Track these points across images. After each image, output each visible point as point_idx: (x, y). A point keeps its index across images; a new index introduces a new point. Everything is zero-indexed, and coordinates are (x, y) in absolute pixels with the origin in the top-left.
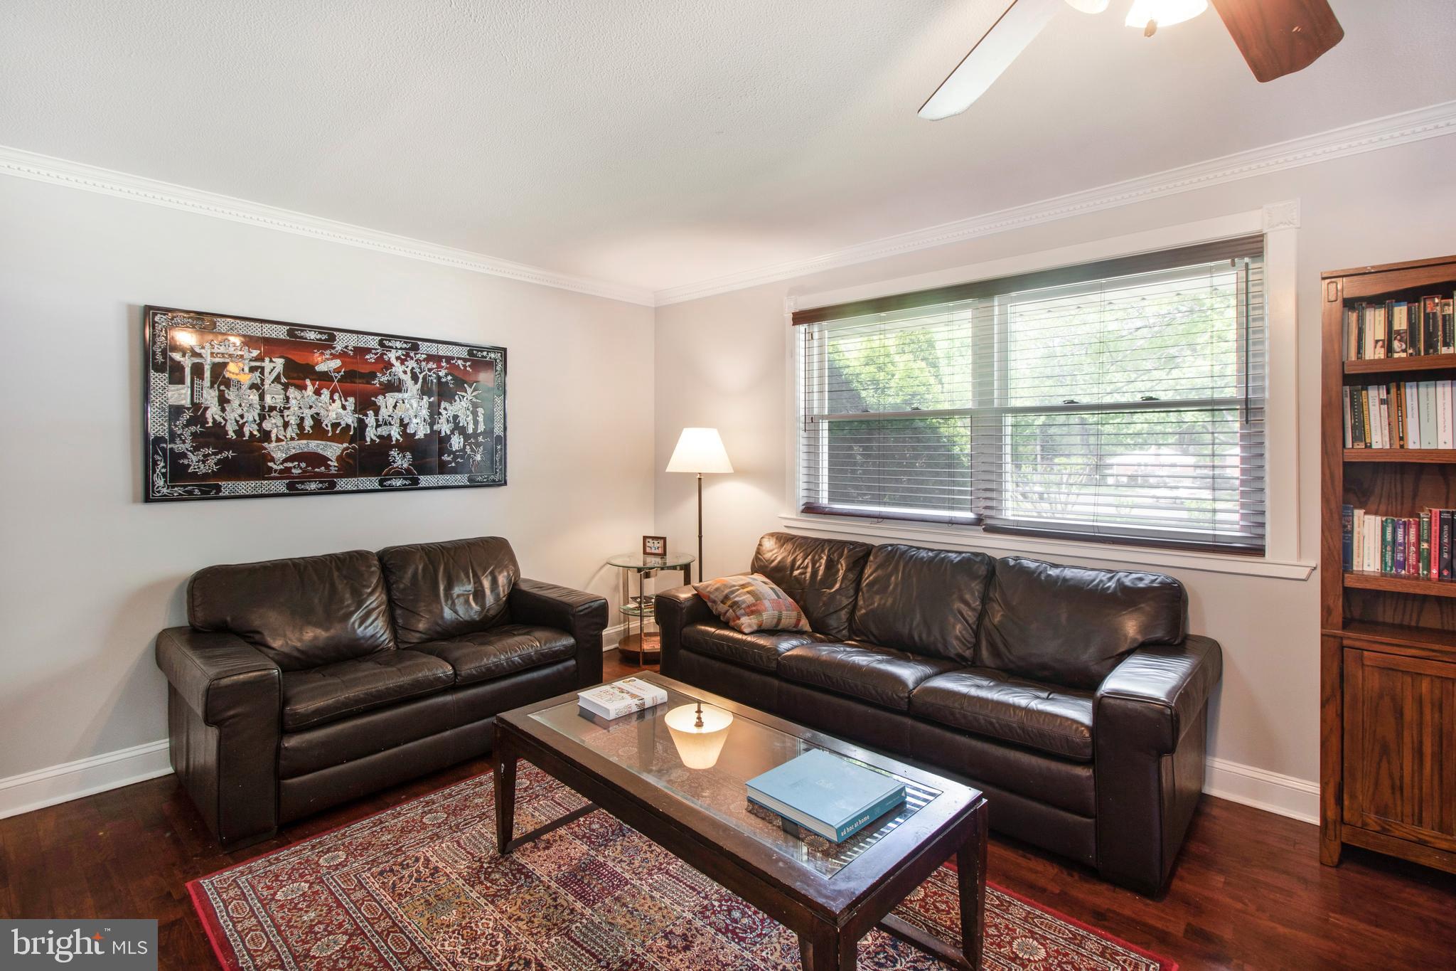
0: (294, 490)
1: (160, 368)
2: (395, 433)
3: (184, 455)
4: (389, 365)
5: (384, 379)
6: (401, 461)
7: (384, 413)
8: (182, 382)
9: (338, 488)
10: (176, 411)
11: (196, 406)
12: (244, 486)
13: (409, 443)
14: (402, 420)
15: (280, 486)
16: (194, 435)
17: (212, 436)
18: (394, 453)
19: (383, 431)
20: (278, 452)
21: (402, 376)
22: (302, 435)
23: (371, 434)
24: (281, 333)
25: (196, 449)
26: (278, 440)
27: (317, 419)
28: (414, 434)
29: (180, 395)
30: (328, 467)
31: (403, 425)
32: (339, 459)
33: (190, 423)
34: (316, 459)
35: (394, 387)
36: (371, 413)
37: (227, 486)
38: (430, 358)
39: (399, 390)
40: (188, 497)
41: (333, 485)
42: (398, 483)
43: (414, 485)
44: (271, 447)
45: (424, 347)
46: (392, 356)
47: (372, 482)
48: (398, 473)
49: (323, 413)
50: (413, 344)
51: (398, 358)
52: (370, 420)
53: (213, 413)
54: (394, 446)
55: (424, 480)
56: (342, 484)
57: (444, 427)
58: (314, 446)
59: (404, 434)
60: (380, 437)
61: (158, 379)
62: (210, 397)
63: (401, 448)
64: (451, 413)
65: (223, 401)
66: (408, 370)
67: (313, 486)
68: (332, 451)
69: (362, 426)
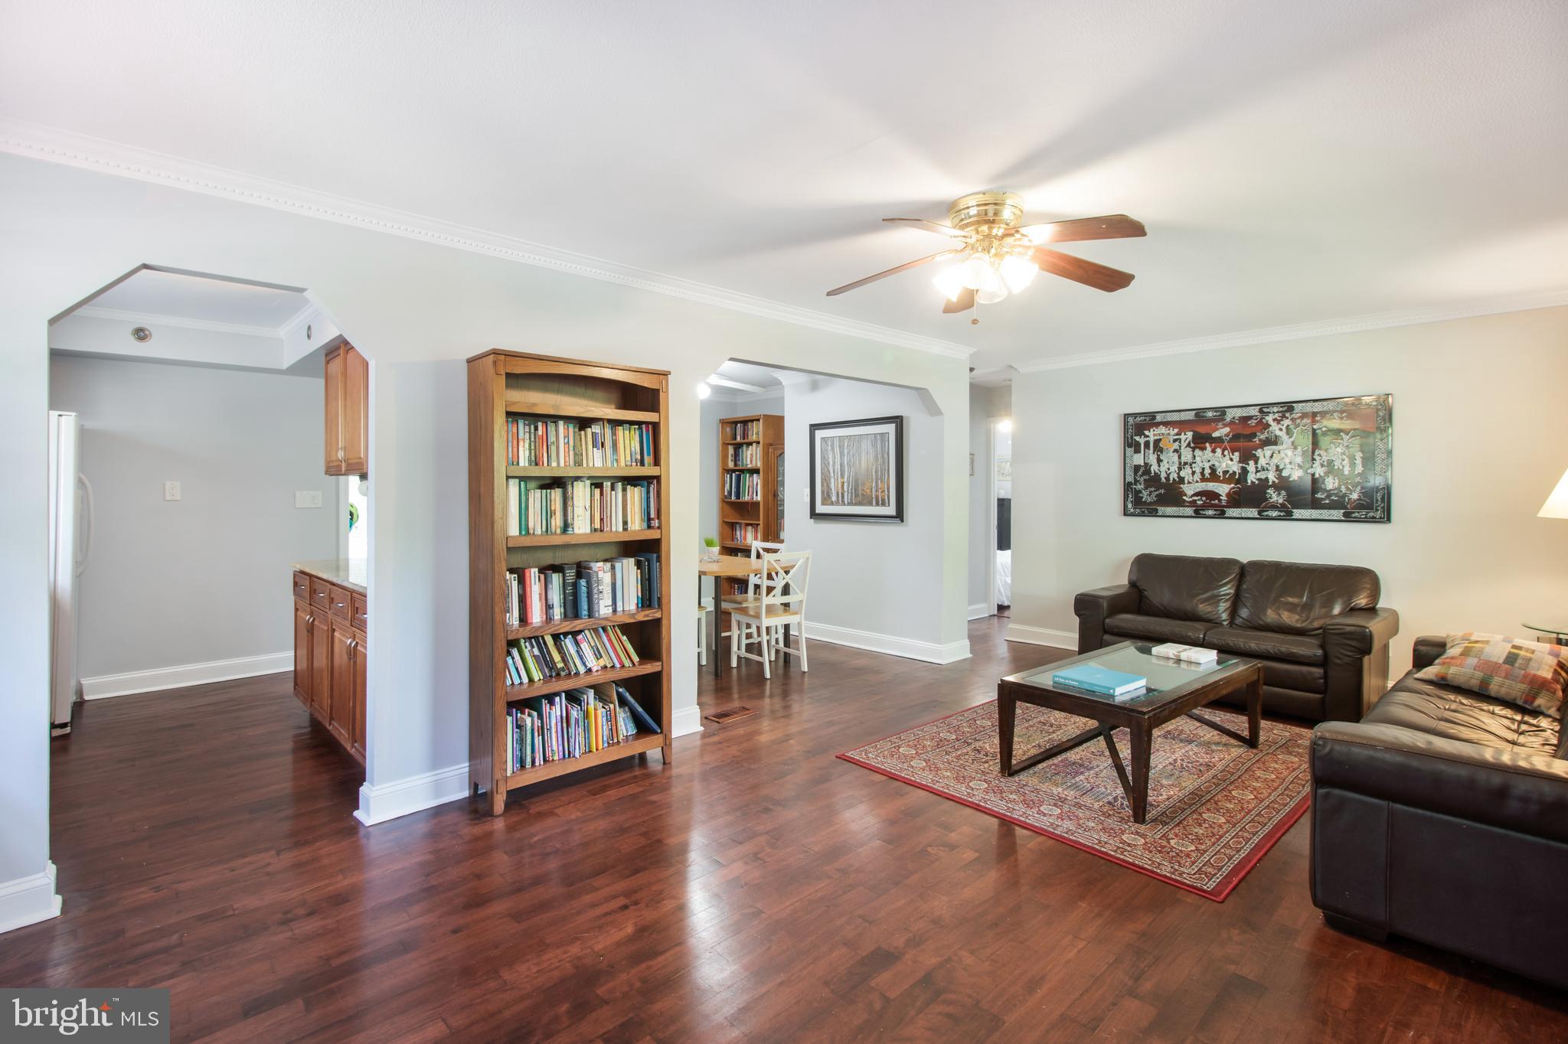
0: (1198, 514)
1: (1130, 446)
2: (1272, 477)
3: (1140, 492)
4: (1268, 426)
5: (1263, 437)
6: (1276, 497)
7: (1262, 462)
8: (1139, 452)
9: (1227, 515)
10: (1137, 468)
11: (1146, 464)
12: (1169, 510)
13: (1283, 484)
14: (1277, 467)
15: (1189, 511)
16: (1145, 480)
17: (1154, 481)
18: (1270, 491)
19: (1262, 475)
20: (1189, 490)
21: (1278, 433)
22: (1203, 479)
23: (1252, 478)
24: (1190, 416)
25: (1146, 488)
26: (1189, 483)
27: (1213, 469)
28: (1289, 477)
29: (1138, 459)
30: (1220, 500)
31: (1278, 469)
32: (1228, 495)
33: (1144, 474)
34: (1212, 495)
35: (1273, 441)
36: (1251, 463)
37: (1161, 510)
38: (1304, 415)
39: (1275, 443)
40: (1142, 514)
41: (1223, 513)
42: (1275, 514)
43: (1288, 516)
44: (1185, 488)
45: (1298, 407)
46: (1269, 419)
47: (1253, 512)
48: (1274, 507)
49: (1217, 464)
50: (1288, 407)
51: (1274, 420)
52: (1251, 467)
53: (1154, 468)
54: (1271, 486)
55: (1298, 513)
56: (1230, 512)
57: (1319, 471)
58: (1211, 486)
59: (1280, 477)
60: (1258, 479)
61: (1130, 451)
62: (1152, 459)
63: (1277, 487)
64: (1325, 458)
65: (1159, 461)
66: (1284, 428)
67: (1210, 512)
68: (1223, 489)
69: (1245, 472)
